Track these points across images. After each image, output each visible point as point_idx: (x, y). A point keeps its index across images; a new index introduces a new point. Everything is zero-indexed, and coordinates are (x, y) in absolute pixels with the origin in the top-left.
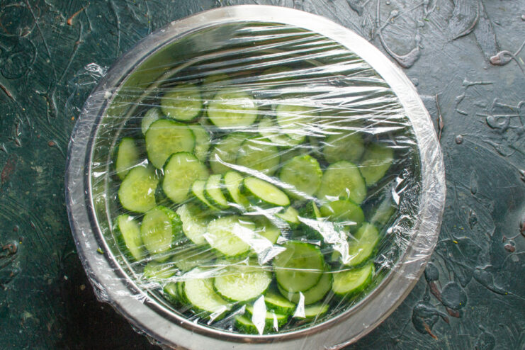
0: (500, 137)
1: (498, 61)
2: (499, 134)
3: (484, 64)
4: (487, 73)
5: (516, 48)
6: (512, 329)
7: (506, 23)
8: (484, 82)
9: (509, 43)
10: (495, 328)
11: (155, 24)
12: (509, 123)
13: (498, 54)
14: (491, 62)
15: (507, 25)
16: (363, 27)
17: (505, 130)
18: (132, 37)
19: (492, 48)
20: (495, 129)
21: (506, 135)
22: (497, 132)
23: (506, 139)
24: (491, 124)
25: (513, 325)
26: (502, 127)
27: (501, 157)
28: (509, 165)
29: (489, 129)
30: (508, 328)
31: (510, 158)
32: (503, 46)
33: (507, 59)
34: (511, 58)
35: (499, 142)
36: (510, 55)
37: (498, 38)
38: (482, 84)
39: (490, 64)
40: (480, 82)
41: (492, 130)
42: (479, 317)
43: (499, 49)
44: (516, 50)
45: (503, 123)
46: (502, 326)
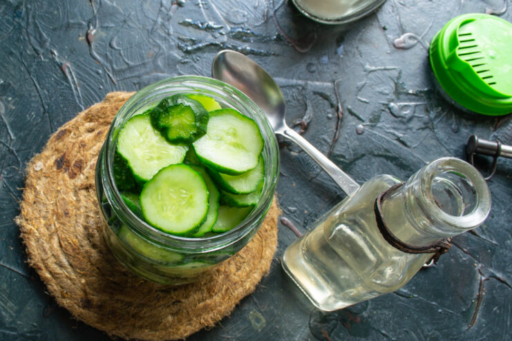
0: (404, 127)
1: (403, 45)
2: (404, 123)
3: (387, 48)
4: (390, 58)
5: (422, 30)
6: (418, 335)
7: (412, 3)
8: (388, 67)
9: (414, 25)
10: (400, 333)
11: (29, 6)
12: (414, 112)
13: (402, 37)
14: (394, 46)
15: (412, 6)
16: (255, 8)
17: (411, 119)
18: (4, 20)
19: (396, 30)
20: (400, 119)
21: (410, 125)
22: (401, 122)
23: (411, 129)
24: (395, 113)
25: (419, 331)
26: (407, 116)
27: (405, 148)
28: (414, 157)
29: (393, 118)
30: (413, 334)
31: (415, 149)
32: (407, 29)
33: (412, 42)
34: (416, 41)
35: (404, 132)
36: (415, 38)
37: (402, 20)
38: (385, 69)
39: (393, 48)
40: (383, 68)
41: (396, 119)
42: (382, 322)
43: (403, 32)
44: (422, 33)
45: (407, 112)
46: (407, 332)
